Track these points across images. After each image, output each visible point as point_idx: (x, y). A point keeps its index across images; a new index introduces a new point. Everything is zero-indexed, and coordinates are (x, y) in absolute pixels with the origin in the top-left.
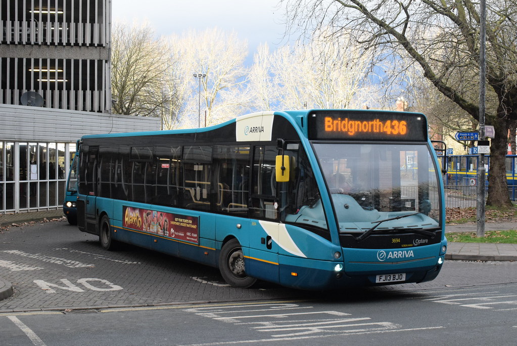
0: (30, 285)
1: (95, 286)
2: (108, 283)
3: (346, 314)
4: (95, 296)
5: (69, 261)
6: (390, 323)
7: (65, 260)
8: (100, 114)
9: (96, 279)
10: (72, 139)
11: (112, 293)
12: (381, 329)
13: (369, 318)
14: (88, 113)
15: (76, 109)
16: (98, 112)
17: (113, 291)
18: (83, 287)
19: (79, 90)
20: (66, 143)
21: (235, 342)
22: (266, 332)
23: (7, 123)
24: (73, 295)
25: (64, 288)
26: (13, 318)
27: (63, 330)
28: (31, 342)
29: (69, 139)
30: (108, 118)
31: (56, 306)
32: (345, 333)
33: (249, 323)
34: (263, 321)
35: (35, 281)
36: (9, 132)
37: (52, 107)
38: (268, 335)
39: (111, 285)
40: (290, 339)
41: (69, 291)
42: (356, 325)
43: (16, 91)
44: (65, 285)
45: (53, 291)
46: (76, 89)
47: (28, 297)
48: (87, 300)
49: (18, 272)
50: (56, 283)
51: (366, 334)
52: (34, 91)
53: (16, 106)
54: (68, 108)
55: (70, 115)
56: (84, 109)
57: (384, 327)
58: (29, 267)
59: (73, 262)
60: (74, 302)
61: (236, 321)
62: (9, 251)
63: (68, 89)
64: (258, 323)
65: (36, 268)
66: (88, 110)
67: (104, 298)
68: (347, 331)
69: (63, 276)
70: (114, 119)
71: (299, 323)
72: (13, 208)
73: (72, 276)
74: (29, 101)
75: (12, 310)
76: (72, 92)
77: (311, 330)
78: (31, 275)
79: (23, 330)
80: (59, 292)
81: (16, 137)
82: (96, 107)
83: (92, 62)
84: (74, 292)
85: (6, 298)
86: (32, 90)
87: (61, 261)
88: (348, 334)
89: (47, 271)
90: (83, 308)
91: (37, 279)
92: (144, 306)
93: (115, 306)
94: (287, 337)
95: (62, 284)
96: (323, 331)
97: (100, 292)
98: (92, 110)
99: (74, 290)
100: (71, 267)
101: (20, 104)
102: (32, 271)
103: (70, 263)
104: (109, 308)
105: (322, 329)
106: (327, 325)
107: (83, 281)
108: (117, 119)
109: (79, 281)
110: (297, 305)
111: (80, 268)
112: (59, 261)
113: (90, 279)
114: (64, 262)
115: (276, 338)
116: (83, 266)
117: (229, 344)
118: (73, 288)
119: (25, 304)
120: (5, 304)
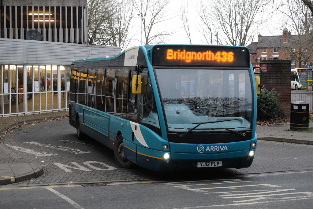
0: (53, 167)
1: (97, 167)
2: (104, 165)
3: (278, 186)
4: (100, 174)
5: (73, 149)
6: (311, 193)
7: (70, 149)
8: (80, 45)
9: (96, 162)
10: (62, 63)
11: (110, 172)
12: (306, 196)
13: (295, 189)
14: (72, 44)
15: (64, 41)
16: (79, 43)
17: (111, 171)
18: (89, 168)
19: (65, 28)
20: (58, 65)
21: (210, 206)
22: (228, 199)
23: (18, 52)
24: (85, 173)
25: (76, 168)
26: (51, 189)
27: (90, 198)
28: (73, 206)
29: (60, 63)
30: (86, 48)
31: (76, 181)
32: (282, 199)
33: (214, 193)
34: (223, 192)
35: (55, 164)
36: (19, 58)
37: (47, 40)
38: (231, 201)
39: (107, 166)
40: (246, 204)
41: (80, 170)
42: (288, 194)
43: (22, 30)
44: (76, 167)
45: (70, 171)
46: (64, 27)
47: (55, 175)
48: (95, 177)
49: (41, 157)
50: (69, 165)
51: (297, 200)
52: (35, 29)
53: (22, 40)
54: (58, 41)
55: (60, 46)
56: (69, 42)
57: (307, 195)
58: (47, 154)
59: (76, 150)
60: (87, 178)
61: (204, 191)
62: (30, 143)
63: (58, 27)
64: (220, 192)
65: (52, 154)
66: (72, 42)
67: (106, 175)
68: (284, 198)
69: (72, 159)
70: (90, 48)
71: (248, 193)
72: (23, 112)
73: (78, 160)
74: (32, 37)
75: (47, 184)
76: (61, 30)
77: (258, 198)
78: (51, 160)
79: (63, 198)
80: (74, 171)
81: (25, 62)
82: (78, 40)
83: (74, 8)
84: (84, 171)
85: (40, 176)
86: (33, 28)
87: (68, 149)
88: (285, 200)
89: (61, 156)
90: (95, 182)
91: (56, 162)
92: (135, 181)
93: (116, 181)
94: (244, 202)
95: (73, 165)
96: (267, 198)
97: (101, 171)
98: (75, 42)
99: (84, 170)
100: (75, 153)
101: (25, 38)
102: (50, 156)
103: (74, 150)
104: (112, 182)
105: (265, 197)
106: (269, 194)
107: (87, 163)
108: (92, 48)
109: (85, 163)
110: (241, 180)
111: (82, 155)
112: (66, 150)
113: (92, 162)
114: (70, 150)
115: (237, 203)
116: (84, 153)
117: (207, 207)
118: (82, 168)
119: (54, 179)
120: (42, 180)
